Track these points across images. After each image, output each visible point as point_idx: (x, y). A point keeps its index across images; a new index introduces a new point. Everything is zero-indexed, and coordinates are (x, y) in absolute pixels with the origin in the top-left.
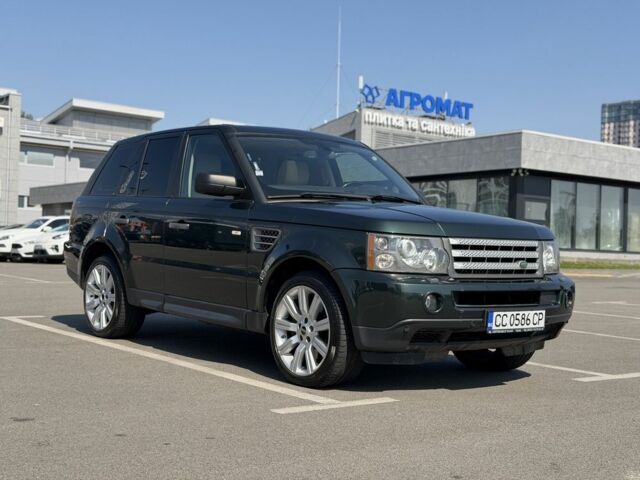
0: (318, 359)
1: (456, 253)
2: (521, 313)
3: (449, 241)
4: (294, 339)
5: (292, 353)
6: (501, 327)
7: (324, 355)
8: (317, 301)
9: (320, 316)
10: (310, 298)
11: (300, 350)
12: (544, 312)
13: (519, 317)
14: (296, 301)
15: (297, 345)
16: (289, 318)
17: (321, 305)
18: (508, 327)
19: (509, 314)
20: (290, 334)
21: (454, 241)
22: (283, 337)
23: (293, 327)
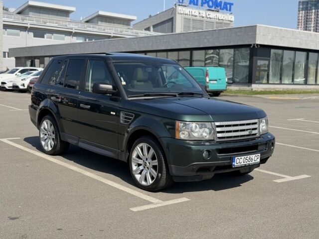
0: (152, 178)
1: (218, 129)
2: (249, 156)
3: (215, 124)
4: (141, 168)
5: (140, 173)
6: (239, 164)
7: (155, 177)
8: (152, 151)
9: (153, 158)
10: (149, 149)
11: (144, 173)
13: (248, 158)
14: (142, 149)
15: (142, 170)
16: (138, 157)
17: (153, 153)
19: (243, 157)
20: (139, 165)
21: (217, 124)
22: (136, 166)
23: (140, 162)
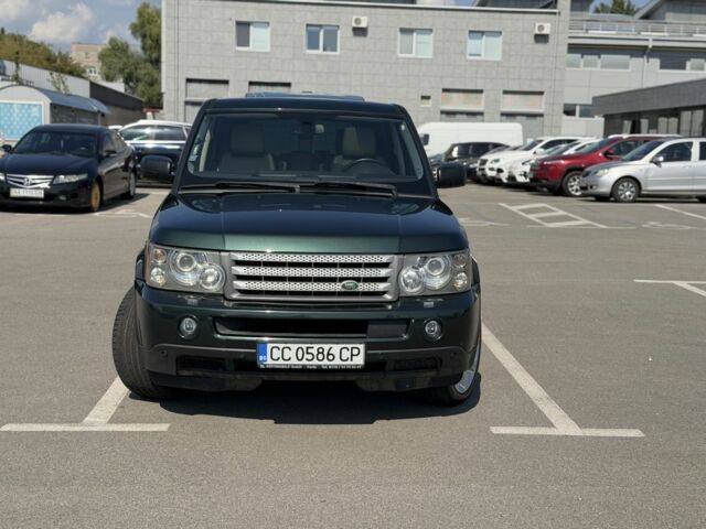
2: (316, 346)
3: (230, 256)
6: (281, 362)
12: (362, 347)
13: (314, 352)
18: (294, 361)
19: (294, 347)
